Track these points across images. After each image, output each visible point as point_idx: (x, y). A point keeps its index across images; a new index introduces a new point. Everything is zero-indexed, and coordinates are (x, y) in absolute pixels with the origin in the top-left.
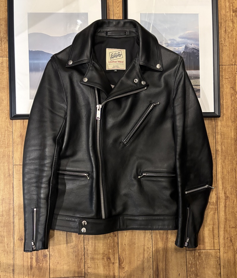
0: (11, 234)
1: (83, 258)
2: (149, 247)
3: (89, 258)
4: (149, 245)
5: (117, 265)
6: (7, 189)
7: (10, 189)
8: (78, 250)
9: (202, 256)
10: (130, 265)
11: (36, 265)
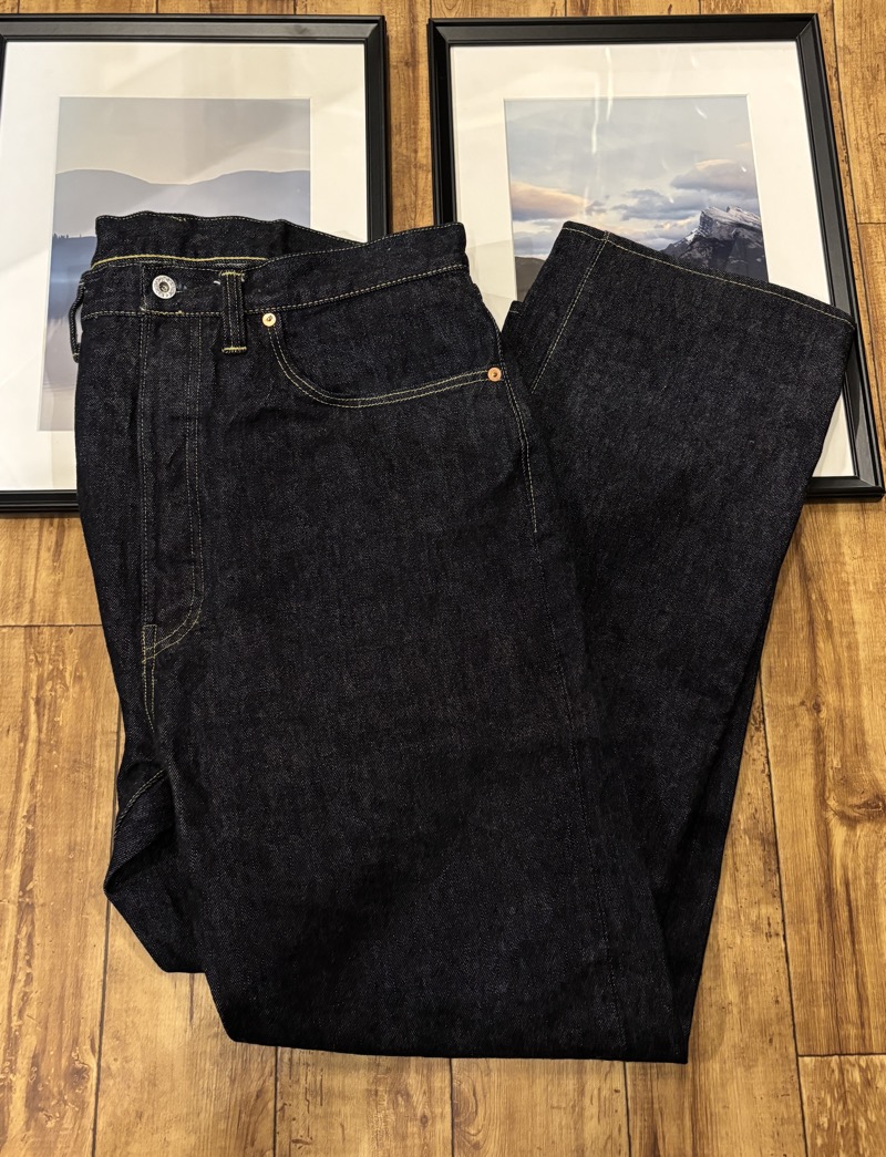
1: (272, 1088)
3: (302, 1090)
5: (443, 1128)
9: (881, 1083)
10: (511, 1130)
11: (27, 1123)
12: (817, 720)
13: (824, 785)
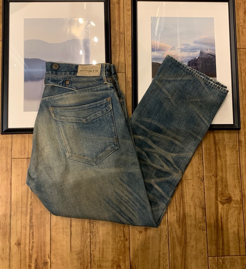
0: (7, 238)
1: (90, 266)
2: (166, 253)
3: (96, 266)
4: (166, 250)
6: (5, 185)
7: (7, 185)
8: (84, 256)
9: (226, 263)
12: (216, 179)
13: (217, 195)
